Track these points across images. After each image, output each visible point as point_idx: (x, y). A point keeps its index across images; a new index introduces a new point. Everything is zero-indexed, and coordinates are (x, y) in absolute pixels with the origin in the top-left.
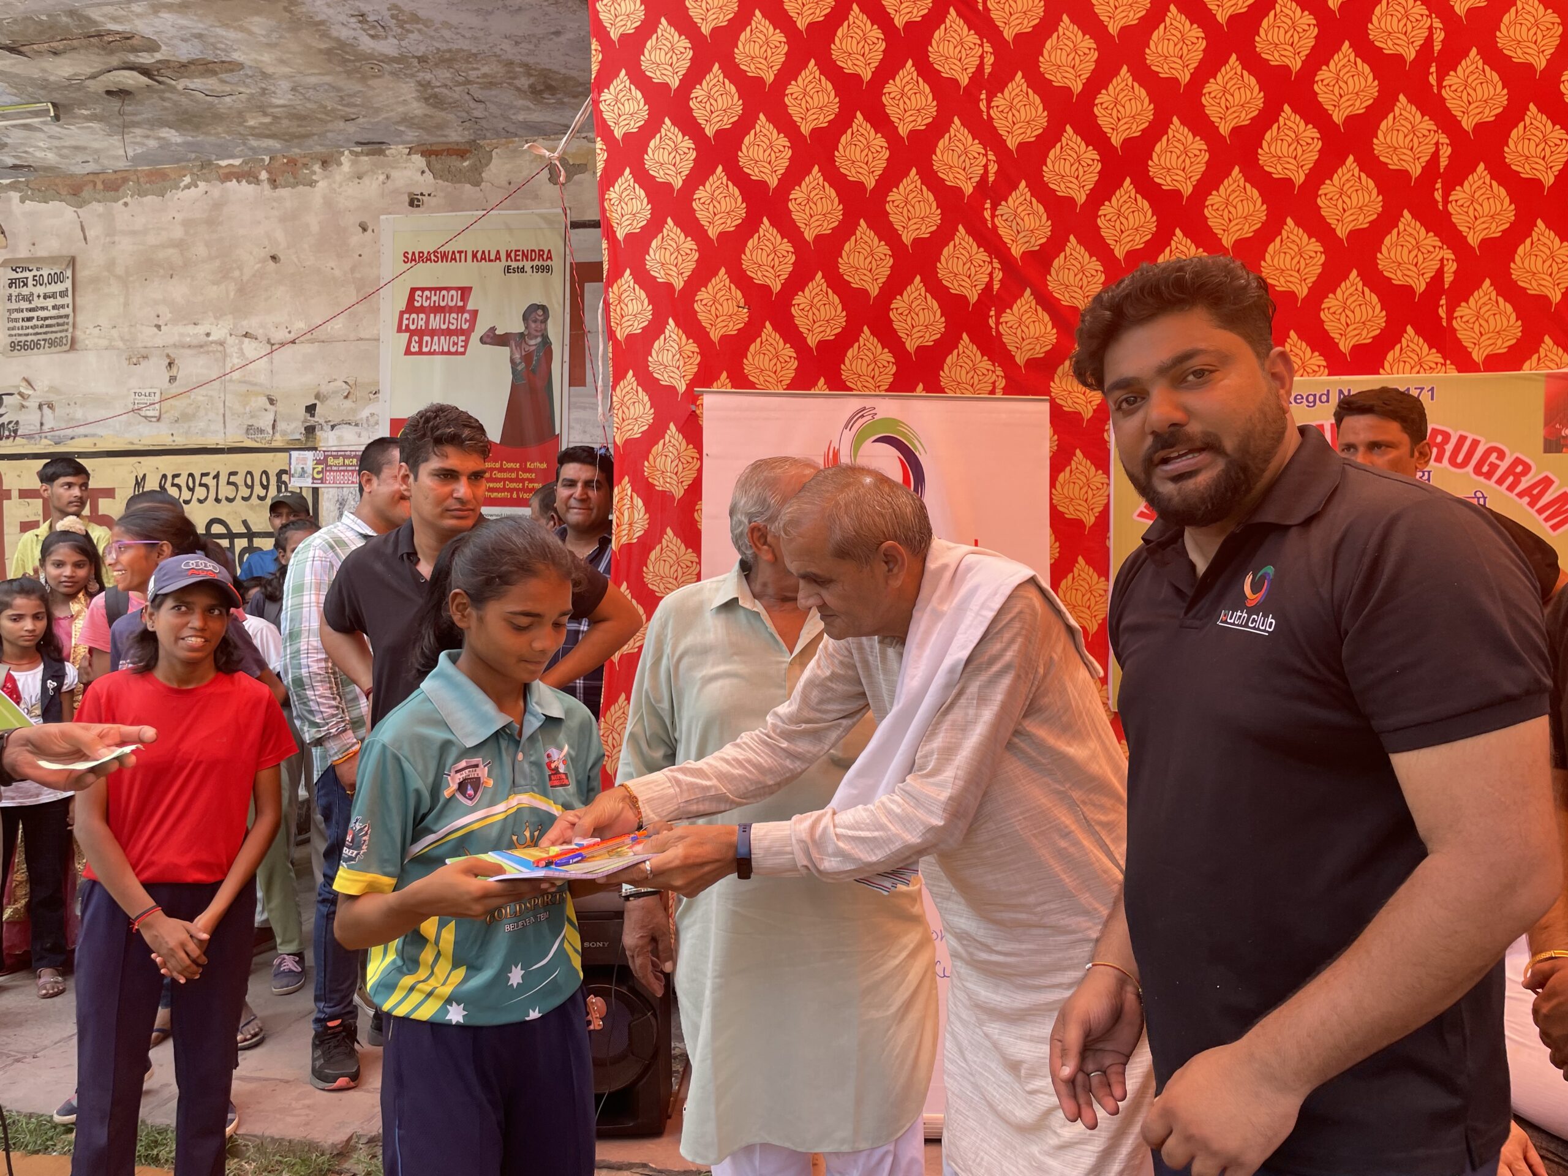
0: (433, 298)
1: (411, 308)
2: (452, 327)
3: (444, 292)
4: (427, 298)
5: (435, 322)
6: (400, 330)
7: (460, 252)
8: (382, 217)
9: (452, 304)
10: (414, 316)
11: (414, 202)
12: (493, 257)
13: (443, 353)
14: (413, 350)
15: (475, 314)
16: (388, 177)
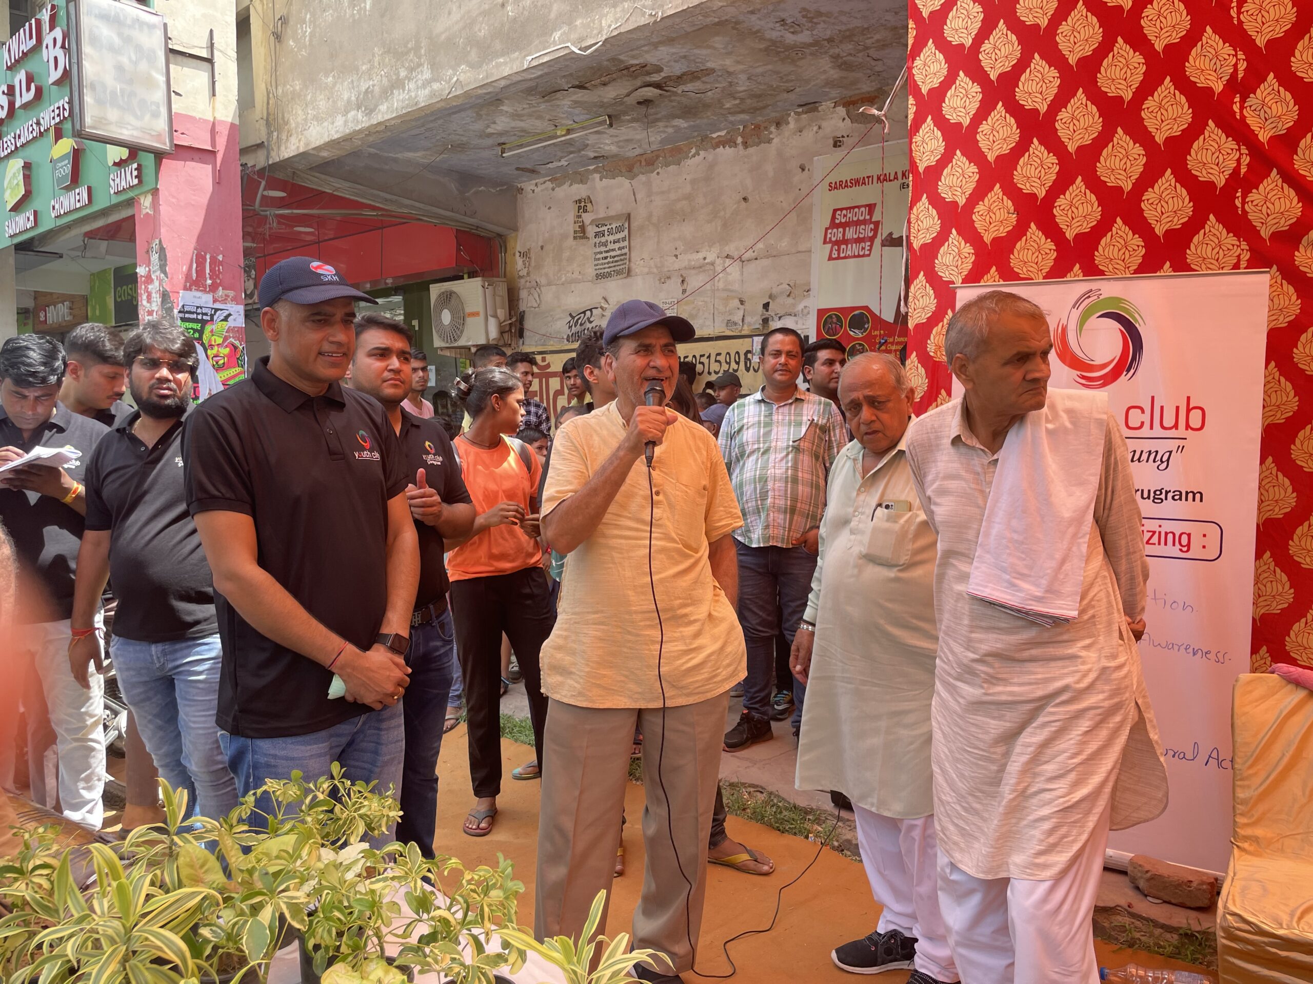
0: (849, 215)
1: (834, 225)
2: (861, 236)
3: (856, 210)
4: (845, 216)
5: (850, 233)
6: (825, 242)
7: (868, 177)
8: (816, 158)
9: (861, 218)
10: (835, 230)
11: (837, 143)
12: (892, 178)
13: (855, 256)
14: (834, 256)
15: (877, 224)
16: (820, 128)
